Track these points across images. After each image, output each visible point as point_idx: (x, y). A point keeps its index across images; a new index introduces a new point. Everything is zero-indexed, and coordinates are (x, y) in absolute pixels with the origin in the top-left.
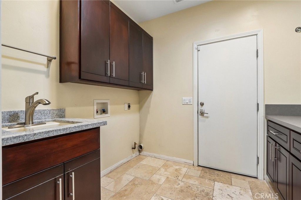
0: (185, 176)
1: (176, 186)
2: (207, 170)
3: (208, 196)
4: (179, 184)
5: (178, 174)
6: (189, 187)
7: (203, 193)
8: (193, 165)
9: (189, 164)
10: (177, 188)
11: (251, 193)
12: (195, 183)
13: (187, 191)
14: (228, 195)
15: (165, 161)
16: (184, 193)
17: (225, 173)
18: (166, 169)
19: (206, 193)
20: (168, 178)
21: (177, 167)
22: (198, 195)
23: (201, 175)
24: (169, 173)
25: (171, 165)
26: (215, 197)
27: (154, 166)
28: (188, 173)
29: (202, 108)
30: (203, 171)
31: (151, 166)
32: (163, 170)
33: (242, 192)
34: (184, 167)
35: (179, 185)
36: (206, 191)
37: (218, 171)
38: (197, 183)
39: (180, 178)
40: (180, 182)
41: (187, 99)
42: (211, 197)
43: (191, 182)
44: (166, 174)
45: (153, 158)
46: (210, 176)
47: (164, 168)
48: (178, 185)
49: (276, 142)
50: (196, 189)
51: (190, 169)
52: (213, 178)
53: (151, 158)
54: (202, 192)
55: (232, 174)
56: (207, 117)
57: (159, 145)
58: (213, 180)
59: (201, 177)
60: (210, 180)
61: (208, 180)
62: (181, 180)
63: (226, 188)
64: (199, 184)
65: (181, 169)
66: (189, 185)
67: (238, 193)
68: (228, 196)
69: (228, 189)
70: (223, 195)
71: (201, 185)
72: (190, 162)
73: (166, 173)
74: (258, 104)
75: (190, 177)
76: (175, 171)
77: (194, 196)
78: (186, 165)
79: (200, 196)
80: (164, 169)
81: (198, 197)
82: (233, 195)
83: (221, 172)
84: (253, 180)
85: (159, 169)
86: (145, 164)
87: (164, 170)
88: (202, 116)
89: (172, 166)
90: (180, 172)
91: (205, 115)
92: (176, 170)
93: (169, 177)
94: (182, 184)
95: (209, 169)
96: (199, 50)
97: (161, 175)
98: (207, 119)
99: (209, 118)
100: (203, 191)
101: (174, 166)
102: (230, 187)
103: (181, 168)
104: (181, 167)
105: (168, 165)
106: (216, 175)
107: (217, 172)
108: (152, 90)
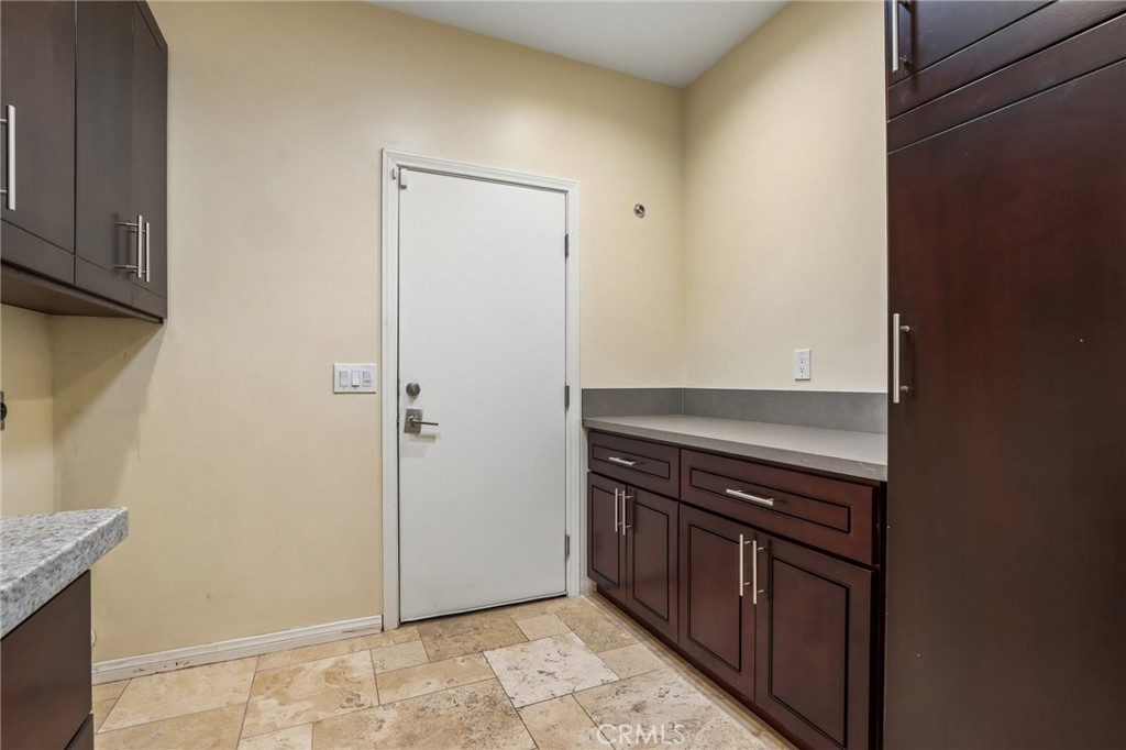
0: (379, 682)
1: (378, 736)
2: (435, 627)
3: (498, 706)
4: (382, 721)
5: (347, 686)
6: (422, 710)
7: (480, 706)
8: (383, 630)
9: (364, 634)
10: (384, 742)
11: (578, 640)
12: (431, 689)
13: (428, 730)
14: (541, 672)
15: (252, 663)
16: (424, 741)
17: (490, 614)
18: (277, 693)
19: (487, 699)
20: (318, 723)
21: (326, 664)
22: (467, 721)
23: (431, 652)
24: (308, 705)
25: (293, 667)
26: (517, 697)
27: (209, 707)
28: (382, 668)
29: (414, 406)
30: (426, 638)
31: (193, 715)
32: (267, 705)
33: (563, 647)
34: (352, 650)
35: (385, 725)
36: (481, 696)
37: (469, 618)
38: (435, 685)
39: (368, 697)
40: (380, 713)
41: (352, 369)
42: (507, 702)
43: (417, 689)
44: (297, 714)
45: (168, 676)
46: (457, 641)
47: (270, 692)
48: (380, 727)
49: (626, 484)
50: (448, 705)
51: (381, 647)
52: (470, 645)
53: (162, 680)
54: (474, 705)
55: (509, 611)
56: (432, 437)
57: (208, 596)
58: (475, 649)
59: (437, 657)
60: (467, 654)
61: (461, 658)
62: (376, 704)
63: (524, 655)
64: (447, 685)
65: (349, 664)
66: (420, 706)
67: (555, 656)
68: (543, 676)
69: (530, 657)
70: (529, 678)
71: (453, 684)
72: (362, 624)
73: (291, 709)
74: (567, 388)
75: (400, 678)
76: (327, 680)
77: (460, 731)
78: (355, 641)
79: (476, 719)
80: (269, 697)
81: (474, 728)
82: (550, 667)
83: (478, 615)
84: (559, 603)
85: (247, 708)
86: (146, 720)
87: (277, 702)
88: (413, 436)
89: (300, 670)
90: (348, 676)
91: (425, 429)
92: (329, 676)
93: (321, 716)
94: (391, 716)
95: (439, 623)
96: (404, 187)
97: (276, 729)
98: (430, 446)
99: (437, 440)
100: (473, 699)
101: (309, 665)
102: (529, 647)
103: (343, 662)
104: (345, 657)
105: (276, 672)
106: (472, 633)
107: (467, 621)
108: (161, 321)
